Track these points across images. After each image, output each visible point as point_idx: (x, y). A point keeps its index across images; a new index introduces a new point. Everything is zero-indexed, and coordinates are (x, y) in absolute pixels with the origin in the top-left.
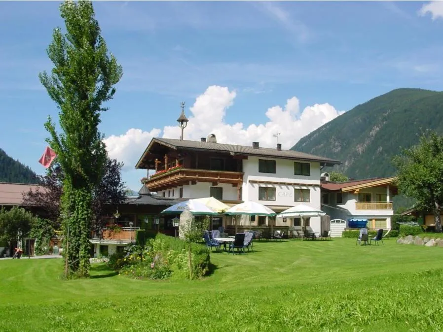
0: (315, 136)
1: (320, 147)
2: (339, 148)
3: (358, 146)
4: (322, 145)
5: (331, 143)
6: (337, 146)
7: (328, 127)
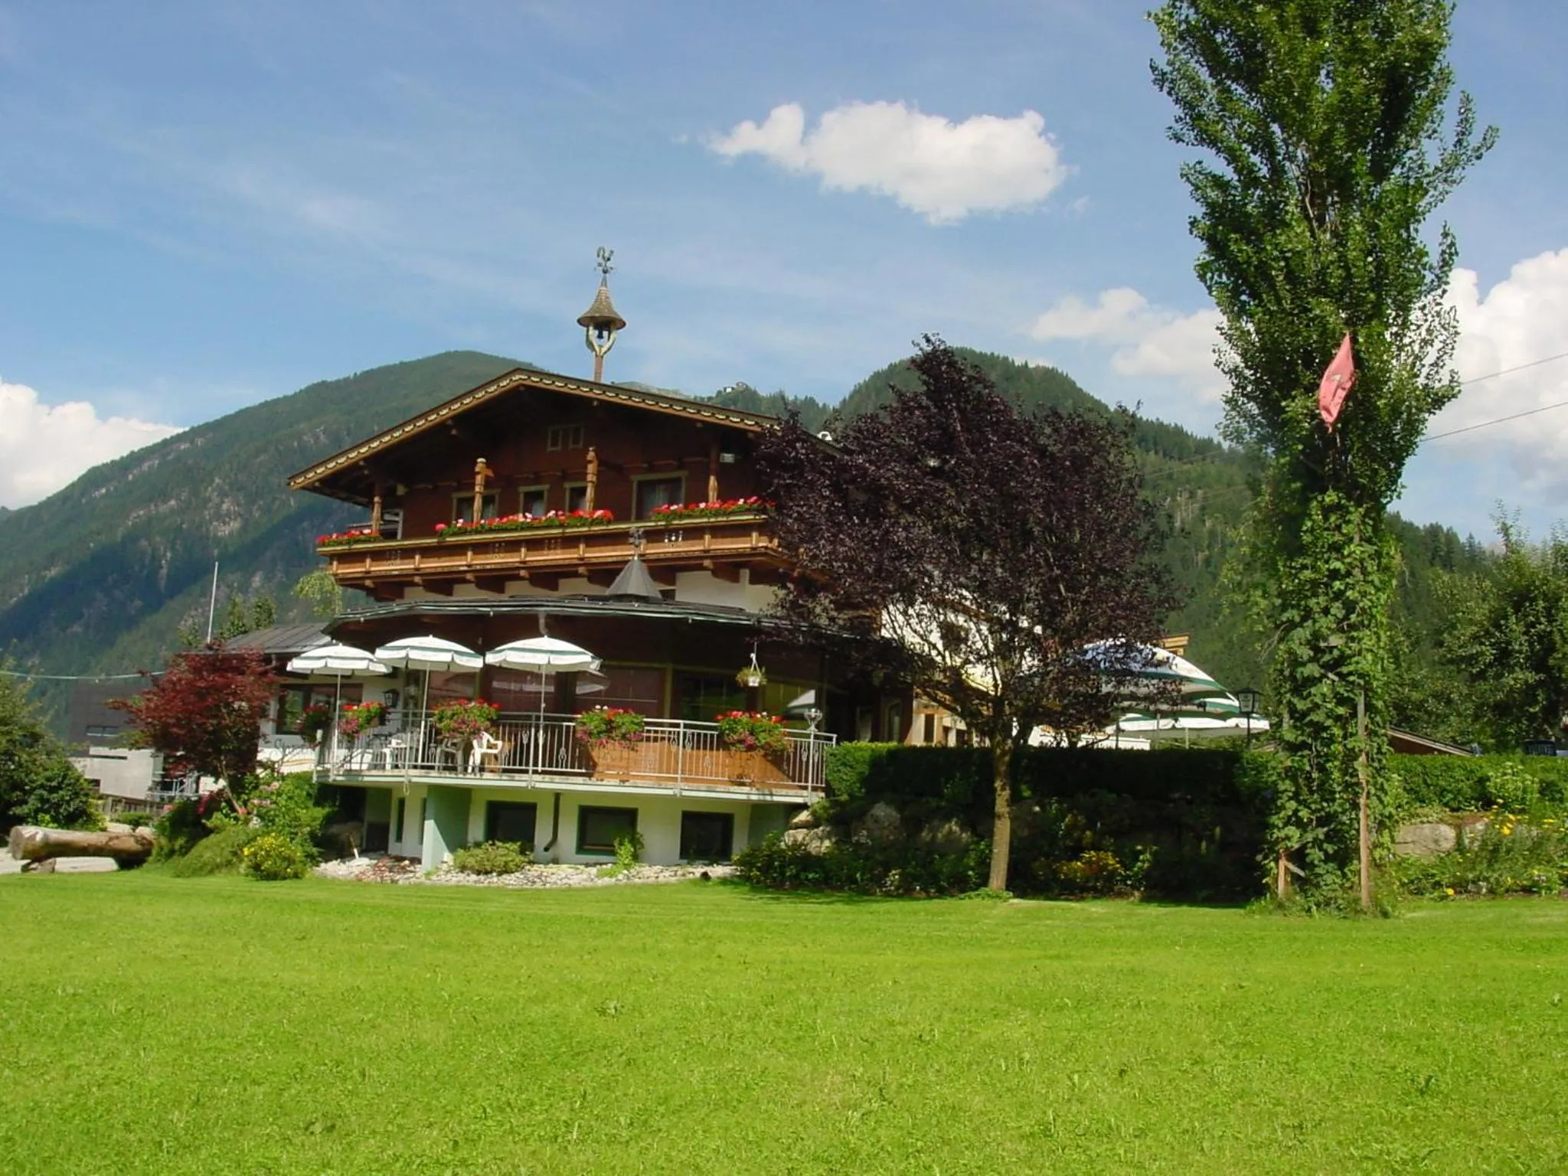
0: (145, 466)
1: (163, 508)
2: (235, 525)
3: (305, 524)
4: (173, 502)
5: (210, 500)
6: (228, 514)
7: (199, 441)
